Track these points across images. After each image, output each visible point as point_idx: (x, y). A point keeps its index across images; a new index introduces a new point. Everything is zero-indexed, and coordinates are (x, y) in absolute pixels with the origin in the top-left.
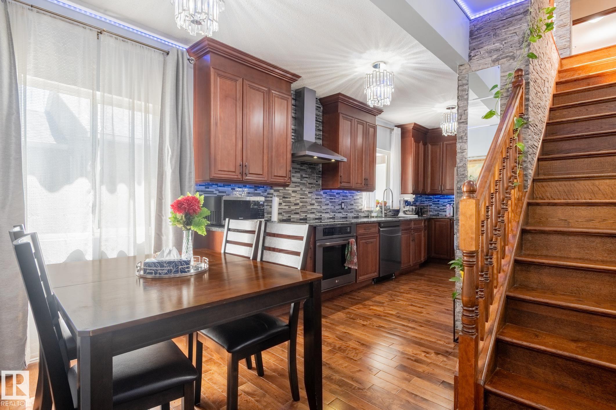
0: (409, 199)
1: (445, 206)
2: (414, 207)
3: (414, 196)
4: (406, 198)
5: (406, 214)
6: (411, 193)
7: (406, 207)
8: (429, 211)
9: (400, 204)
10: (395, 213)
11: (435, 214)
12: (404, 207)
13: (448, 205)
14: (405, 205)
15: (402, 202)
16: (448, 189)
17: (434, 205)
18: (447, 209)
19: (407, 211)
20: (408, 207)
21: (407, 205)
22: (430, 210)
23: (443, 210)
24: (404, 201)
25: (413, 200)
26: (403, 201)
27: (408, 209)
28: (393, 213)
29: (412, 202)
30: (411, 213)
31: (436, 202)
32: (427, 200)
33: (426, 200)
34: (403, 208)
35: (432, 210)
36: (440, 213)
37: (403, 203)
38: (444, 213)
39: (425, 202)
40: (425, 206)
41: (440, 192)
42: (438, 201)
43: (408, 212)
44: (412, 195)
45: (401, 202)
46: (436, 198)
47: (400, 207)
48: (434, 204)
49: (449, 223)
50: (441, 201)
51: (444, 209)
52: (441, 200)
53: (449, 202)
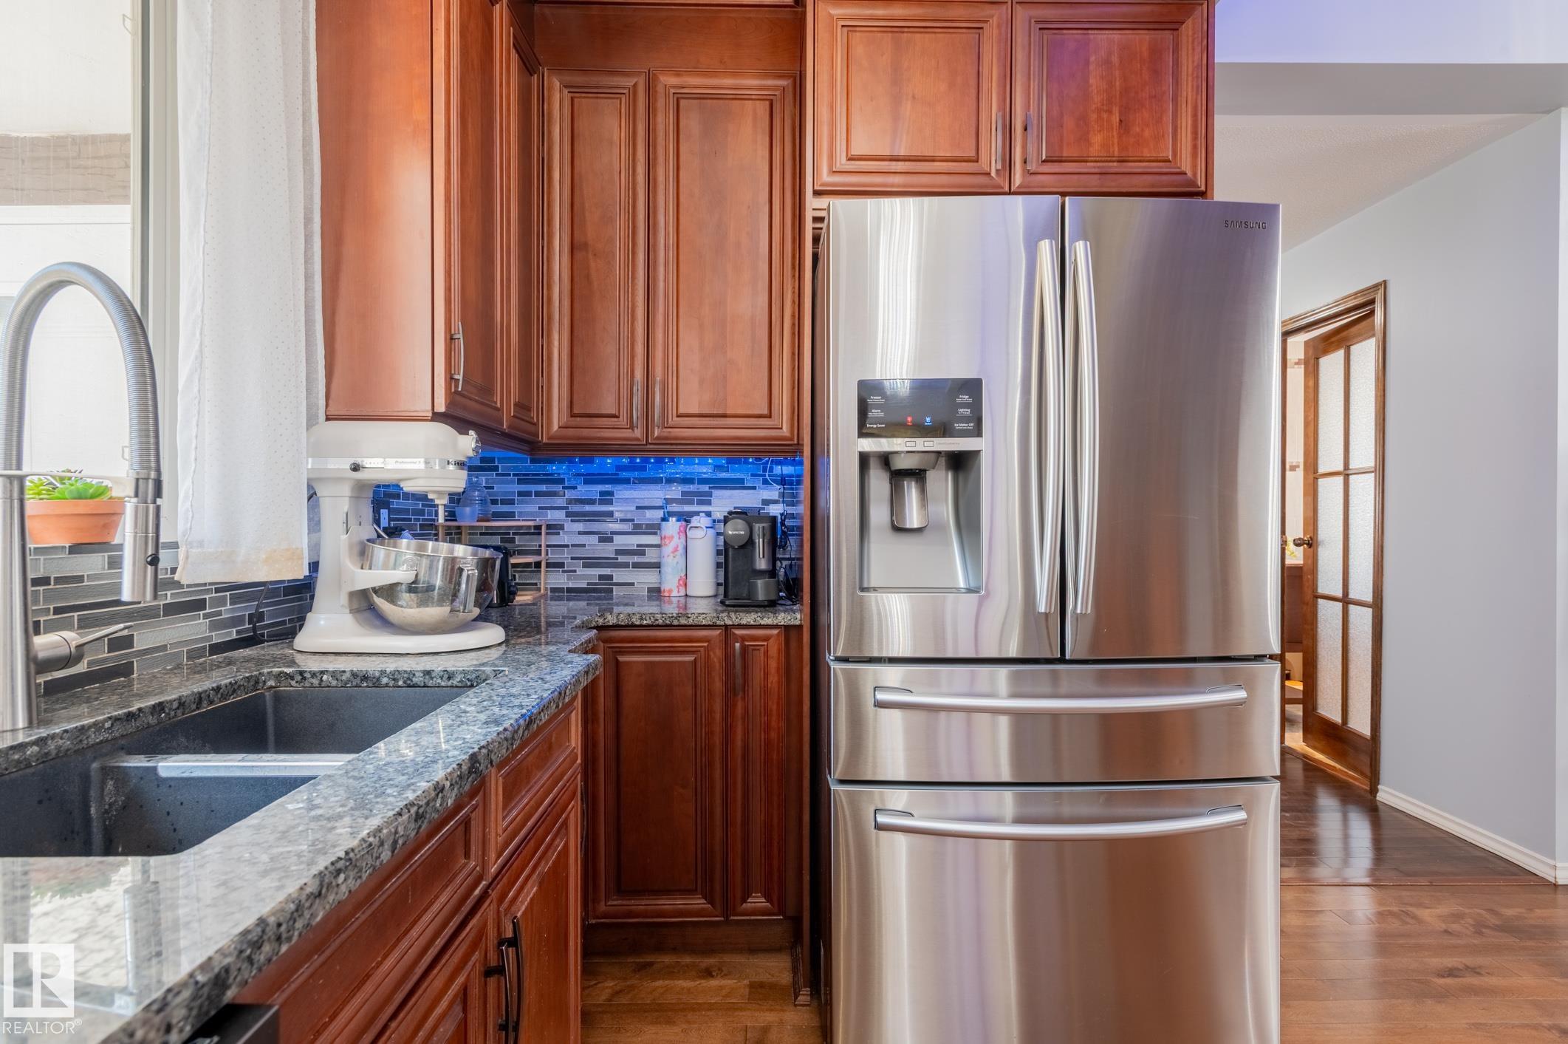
0: (419, 465)
1: (653, 529)
2: (460, 550)
3: (467, 444)
4: (385, 456)
5: (385, 623)
6: (437, 417)
7: (380, 552)
8: (548, 565)
9: (315, 524)
10: (256, 617)
11: (583, 584)
12: (363, 554)
13: (672, 526)
14: (368, 531)
15: (337, 504)
16: (694, 410)
17: (580, 526)
18: (667, 550)
19: (390, 592)
20: (406, 544)
21: (394, 532)
22: (554, 557)
23: (636, 559)
24: (360, 486)
25: (458, 480)
26: (346, 490)
27: (402, 575)
28: (236, 621)
29: (442, 502)
30: (435, 612)
31: (592, 502)
32: (533, 488)
33: (521, 494)
34: (351, 566)
35: (564, 556)
36: (619, 576)
37: (345, 505)
38: (645, 579)
39: (516, 509)
40: (521, 531)
41: (638, 433)
42: (606, 498)
43: (406, 597)
44: (443, 432)
45: (326, 505)
46: (590, 479)
47: (315, 547)
48: (575, 517)
49: (717, 654)
50: (627, 499)
51: (643, 553)
52: (621, 492)
53: (675, 508)
